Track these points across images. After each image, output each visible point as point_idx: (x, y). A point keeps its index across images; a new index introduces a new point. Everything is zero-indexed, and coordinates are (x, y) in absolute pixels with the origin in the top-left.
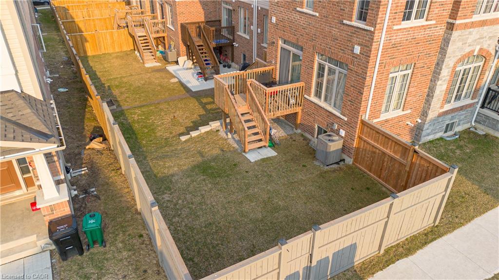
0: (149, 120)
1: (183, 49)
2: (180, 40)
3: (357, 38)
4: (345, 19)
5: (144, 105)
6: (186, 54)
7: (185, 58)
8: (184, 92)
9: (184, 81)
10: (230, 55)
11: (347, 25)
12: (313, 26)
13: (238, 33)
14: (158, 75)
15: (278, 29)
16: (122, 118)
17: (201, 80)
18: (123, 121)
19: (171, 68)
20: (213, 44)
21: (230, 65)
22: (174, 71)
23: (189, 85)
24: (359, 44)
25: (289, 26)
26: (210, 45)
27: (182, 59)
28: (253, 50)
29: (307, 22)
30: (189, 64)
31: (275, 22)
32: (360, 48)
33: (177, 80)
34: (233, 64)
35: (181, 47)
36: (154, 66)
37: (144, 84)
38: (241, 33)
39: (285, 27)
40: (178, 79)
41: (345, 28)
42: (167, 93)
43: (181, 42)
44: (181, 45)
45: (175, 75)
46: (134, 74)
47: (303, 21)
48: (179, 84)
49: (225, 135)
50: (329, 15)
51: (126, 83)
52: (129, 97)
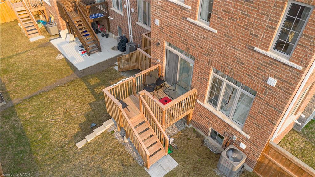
0: (41, 118)
1: (63, 23)
2: (59, 15)
3: (273, 70)
4: (257, 46)
5: (34, 96)
6: (66, 27)
7: (66, 31)
8: (72, 72)
9: (69, 57)
10: (106, 25)
11: (259, 53)
12: (209, 42)
13: (111, 8)
14: (43, 51)
15: (162, 32)
16: (12, 118)
17: (85, 55)
18: (14, 122)
19: (55, 42)
20: (91, 20)
21: (108, 35)
22: (58, 45)
23: (74, 63)
24: (275, 77)
25: (178, 34)
26: (88, 22)
27: (64, 32)
28: (128, 25)
29: (201, 35)
30: (71, 37)
31: (159, 25)
32: (276, 81)
33: (63, 57)
34: (110, 34)
35: (60, 22)
36: (38, 41)
37: (31, 66)
38: (114, 9)
39: (172, 33)
40: (63, 55)
41: (256, 55)
42: (55, 75)
43: (60, 17)
44: (60, 20)
45: (59, 50)
46: (20, 52)
47: (195, 33)
48: (65, 61)
49: (121, 138)
50: (233, 36)
51: (13, 65)
52: (18, 86)
